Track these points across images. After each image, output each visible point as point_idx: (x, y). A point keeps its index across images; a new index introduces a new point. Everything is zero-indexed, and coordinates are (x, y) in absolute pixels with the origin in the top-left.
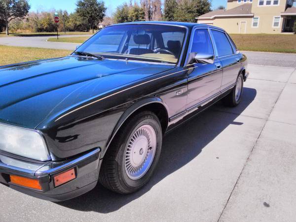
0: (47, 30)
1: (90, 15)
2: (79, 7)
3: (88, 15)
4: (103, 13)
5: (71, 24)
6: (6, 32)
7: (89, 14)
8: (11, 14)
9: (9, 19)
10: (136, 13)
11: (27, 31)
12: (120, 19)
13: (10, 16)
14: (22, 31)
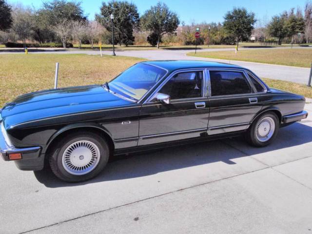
0: (194, 44)
1: (237, 28)
2: (226, 20)
3: (234, 29)
4: (252, 25)
5: (218, 38)
6: (157, 46)
7: (236, 26)
8: (163, 30)
9: (162, 34)
10: (293, 24)
11: (177, 44)
12: (274, 30)
13: (163, 31)
14: (174, 44)
